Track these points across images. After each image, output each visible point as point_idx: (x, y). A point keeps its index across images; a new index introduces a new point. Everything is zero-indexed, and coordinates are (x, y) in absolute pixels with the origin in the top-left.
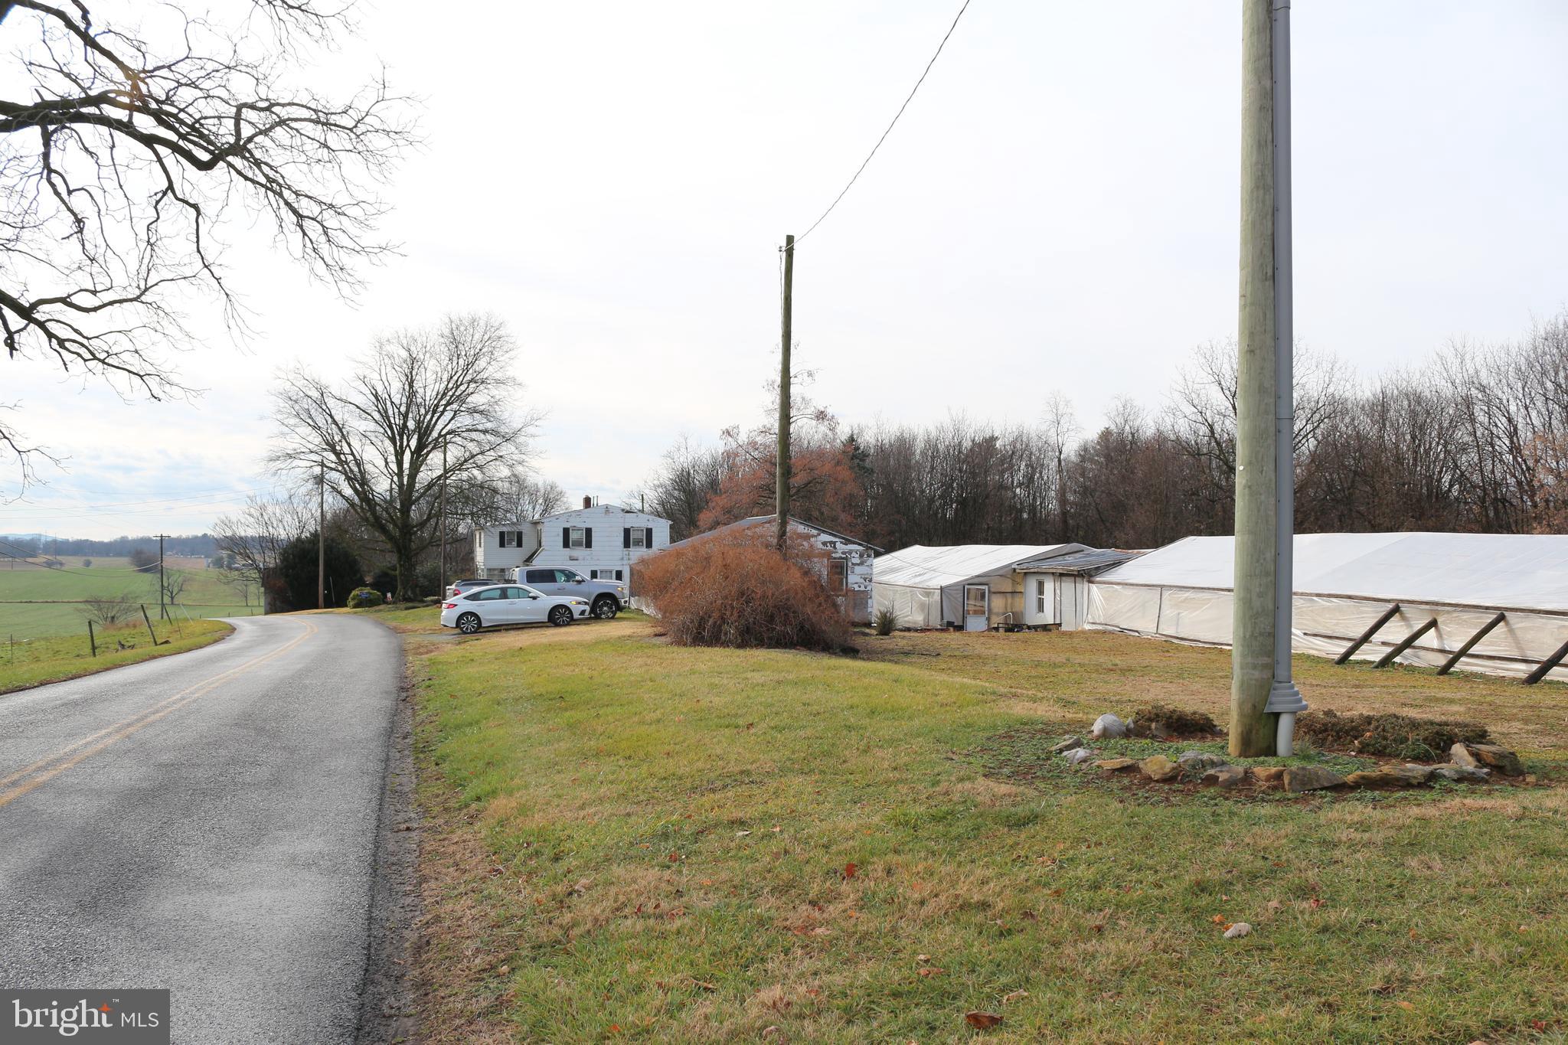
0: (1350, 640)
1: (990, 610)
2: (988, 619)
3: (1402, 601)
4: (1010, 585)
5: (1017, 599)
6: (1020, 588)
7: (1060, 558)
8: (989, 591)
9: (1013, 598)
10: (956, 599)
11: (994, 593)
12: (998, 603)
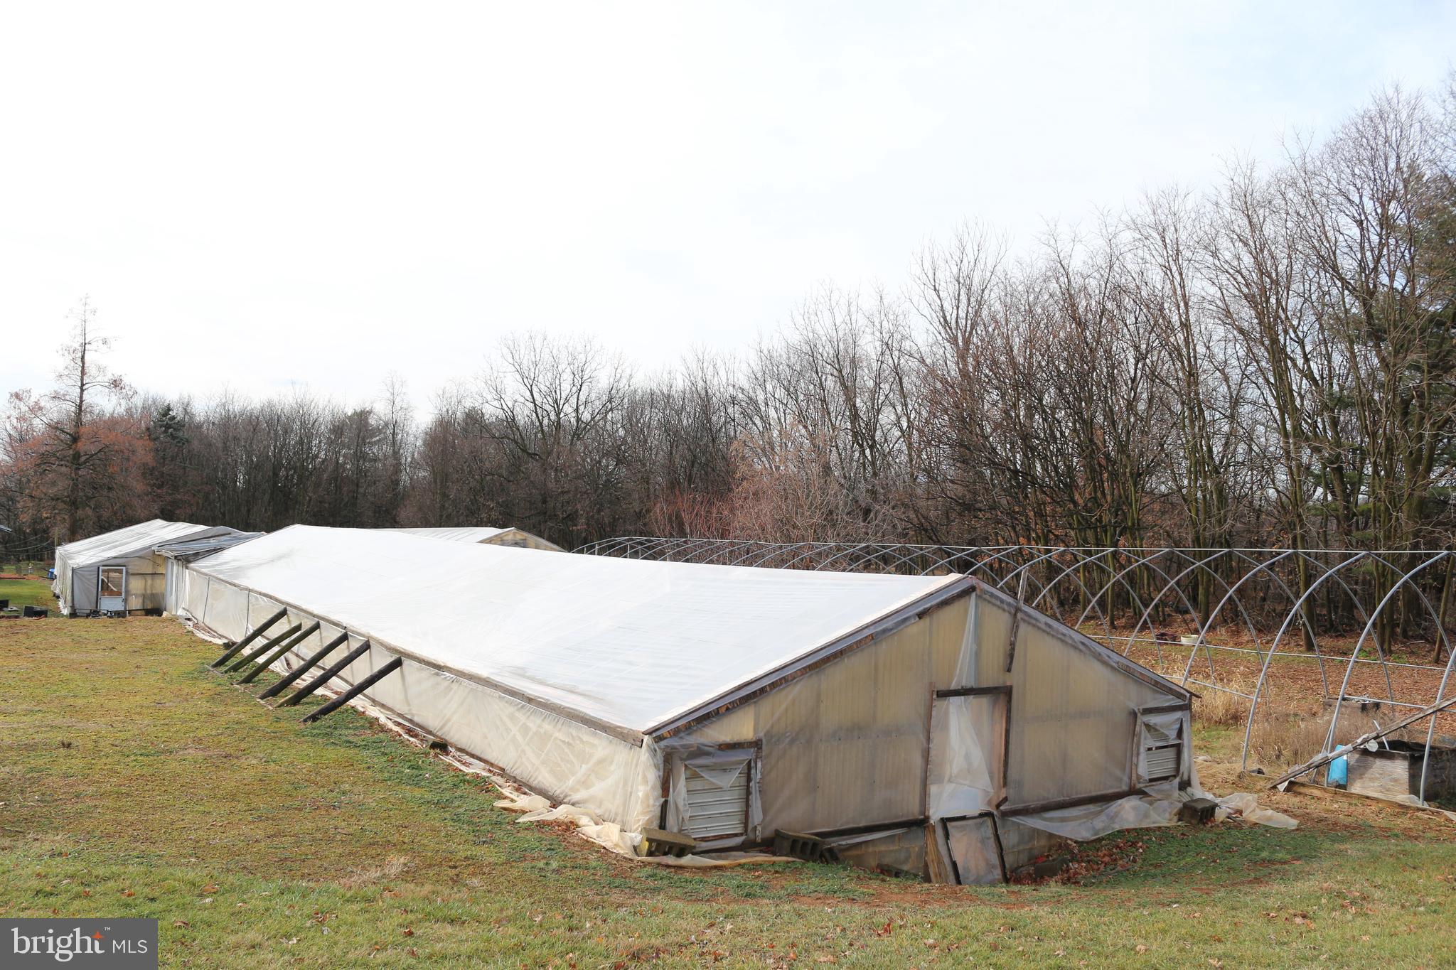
0: (268, 639)
1: (127, 592)
2: (126, 601)
3: (291, 606)
4: (151, 567)
5: (158, 581)
6: (160, 570)
7: (205, 541)
8: (127, 572)
9: (153, 580)
10: (89, 580)
11: (133, 574)
12: (137, 585)
